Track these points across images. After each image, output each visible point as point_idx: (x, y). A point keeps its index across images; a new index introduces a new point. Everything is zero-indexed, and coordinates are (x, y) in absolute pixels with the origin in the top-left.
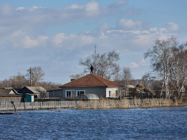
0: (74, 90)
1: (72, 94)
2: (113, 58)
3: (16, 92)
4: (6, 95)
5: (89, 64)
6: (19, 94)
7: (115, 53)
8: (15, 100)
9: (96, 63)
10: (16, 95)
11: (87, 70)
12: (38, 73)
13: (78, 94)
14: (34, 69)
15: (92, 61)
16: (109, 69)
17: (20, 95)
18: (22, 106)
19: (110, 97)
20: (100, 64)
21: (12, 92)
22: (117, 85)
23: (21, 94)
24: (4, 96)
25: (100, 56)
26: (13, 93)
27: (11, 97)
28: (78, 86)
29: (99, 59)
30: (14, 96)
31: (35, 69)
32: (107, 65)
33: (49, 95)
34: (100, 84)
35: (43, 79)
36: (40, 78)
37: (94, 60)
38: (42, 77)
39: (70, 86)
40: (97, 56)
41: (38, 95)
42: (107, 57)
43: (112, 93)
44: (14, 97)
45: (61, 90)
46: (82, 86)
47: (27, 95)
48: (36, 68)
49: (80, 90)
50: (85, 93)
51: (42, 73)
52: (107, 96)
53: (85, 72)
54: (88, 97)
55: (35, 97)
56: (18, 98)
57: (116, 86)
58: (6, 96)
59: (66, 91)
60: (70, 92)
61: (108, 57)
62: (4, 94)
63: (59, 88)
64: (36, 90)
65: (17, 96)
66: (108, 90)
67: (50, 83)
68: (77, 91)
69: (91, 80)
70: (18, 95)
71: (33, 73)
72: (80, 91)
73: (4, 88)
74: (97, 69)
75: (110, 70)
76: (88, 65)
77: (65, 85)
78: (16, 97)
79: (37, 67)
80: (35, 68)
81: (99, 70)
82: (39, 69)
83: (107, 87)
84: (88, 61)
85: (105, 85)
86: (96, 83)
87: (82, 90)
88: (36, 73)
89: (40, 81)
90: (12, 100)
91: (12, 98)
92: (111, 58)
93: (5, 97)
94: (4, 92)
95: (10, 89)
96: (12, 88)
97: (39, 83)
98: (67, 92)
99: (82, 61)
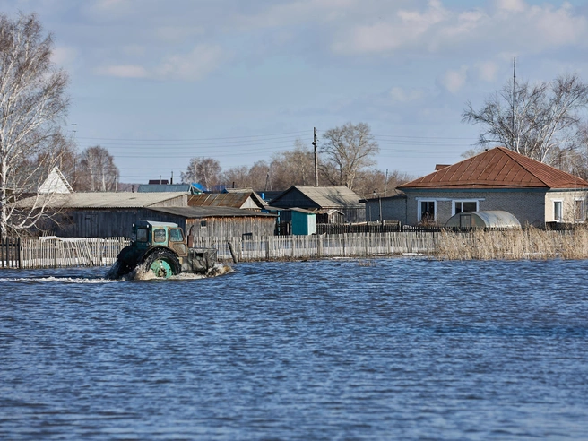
0: (445, 199)
1: (438, 212)
2: (571, 98)
3: (265, 203)
4: (230, 212)
5: (495, 119)
6: (273, 209)
7: (577, 82)
8: (256, 229)
9: (517, 113)
10: (262, 214)
11: (487, 137)
12: (357, 143)
13: (458, 211)
14: (345, 129)
15: (504, 108)
16: (557, 134)
17: (277, 212)
18: (258, 246)
19: (557, 221)
20: (529, 118)
21: (249, 204)
22: (579, 183)
23: (278, 209)
24: (221, 217)
25: (530, 91)
26: (253, 205)
27: (246, 220)
28: (456, 187)
29: (527, 102)
30: (253, 216)
31: (347, 131)
32: (550, 120)
33: (367, 213)
34: (525, 181)
35: (374, 163)
36: (364, 159)
37: (509, 106)
38: (369, 156)
39: (431, 184)
40: (521, 92)
41: (330, 213)
42: (550, 94)
43: (563, 210)
44: (252, 220)
45: (405, 197)
46: (468, 187)
47: (293, 214)
48: (351, 127)
49: (464, 198)
50: (478, 210)
51: (370, 142)
52: (549, 217)
53: (483, 142)
54: (485, 221)
55: (322, 218)
56: (266, 220)
57: (576, 187)
58: (227, 217)
59: (420, 200)
60: (432, 204)
61: (553, 95)
62: (222, 210)
63: (398, 192)
64: (329, 198)
65: (263, 217)
66: (550, 199)
67: (395, 174)
68: (454, 202)
69: (498, 168)
70: (269, 211)
71: (343, 142)
72: (462, 201)
73: (225, 192)
74: (520, 134)
75: (560, 138)
76: (489, 121)
77: (418, 181)
78: (260, 219)
79: (354, 125)
80: (347, 127)
81: (525, 138)
82: (363, 129)
83: (547, 189)
84: (490, 109)
85: (541, 185)
86: (513, 177)
87: (471, 198)
88: (353, 144)
89: (364, 169)
90: (246, 229)
91: (246, 223)
92: (562, 99)
93: (226, 220)
94: (225, 202)
95: (245, 194)
96: (252, 190)
97: (363, 173)
98: (424, 204)
99: (474, 109)
